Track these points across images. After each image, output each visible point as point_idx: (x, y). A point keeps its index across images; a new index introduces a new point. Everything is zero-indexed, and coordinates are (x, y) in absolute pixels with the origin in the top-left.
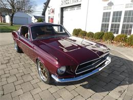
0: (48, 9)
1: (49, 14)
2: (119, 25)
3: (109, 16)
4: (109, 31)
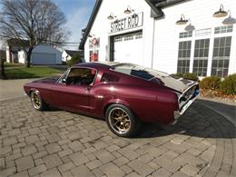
0: (89, 39)
1: (91, 46)
2: (206, 61)
3: (190, 47)
4: (191, 71)
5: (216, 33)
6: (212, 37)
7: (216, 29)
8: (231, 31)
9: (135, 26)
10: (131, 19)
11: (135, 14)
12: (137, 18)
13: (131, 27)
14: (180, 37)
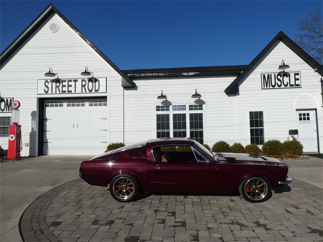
5: (190, 109)
6: (188, 113)
7: (190, 106)
8: (202, 109)
9: (93, 91)
10: (87, 81)
11: (93, 78)
12: (97, 83)
13: (88, 91)
14: (157, 110)
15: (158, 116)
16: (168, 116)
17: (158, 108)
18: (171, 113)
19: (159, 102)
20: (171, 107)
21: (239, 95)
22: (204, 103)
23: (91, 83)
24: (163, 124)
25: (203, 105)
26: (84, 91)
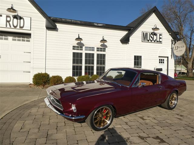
5: (97, 51)
6: (96, 53)
7: (97, 48)
8: (105, 51)
9: (18, 27)
10: (12, 18)
11: (18, 15)
12: (22, 20)
13: (12, 27)
14: (73, 49)
15: (74, 53)
16: (81, 54)
17: (74, 48)
18: (84, 52)
19: (75, 43)
20: (84, 48)
21: (129, 44)
22: (107, 47)
23: (15, 20)
24: (77, 60)
25: (106, 48)
26: (8, 26)
